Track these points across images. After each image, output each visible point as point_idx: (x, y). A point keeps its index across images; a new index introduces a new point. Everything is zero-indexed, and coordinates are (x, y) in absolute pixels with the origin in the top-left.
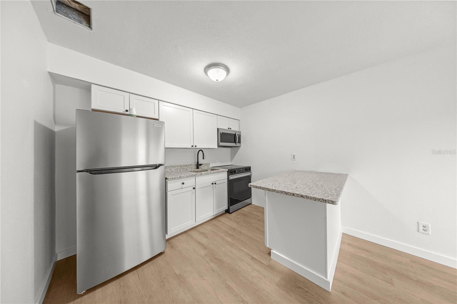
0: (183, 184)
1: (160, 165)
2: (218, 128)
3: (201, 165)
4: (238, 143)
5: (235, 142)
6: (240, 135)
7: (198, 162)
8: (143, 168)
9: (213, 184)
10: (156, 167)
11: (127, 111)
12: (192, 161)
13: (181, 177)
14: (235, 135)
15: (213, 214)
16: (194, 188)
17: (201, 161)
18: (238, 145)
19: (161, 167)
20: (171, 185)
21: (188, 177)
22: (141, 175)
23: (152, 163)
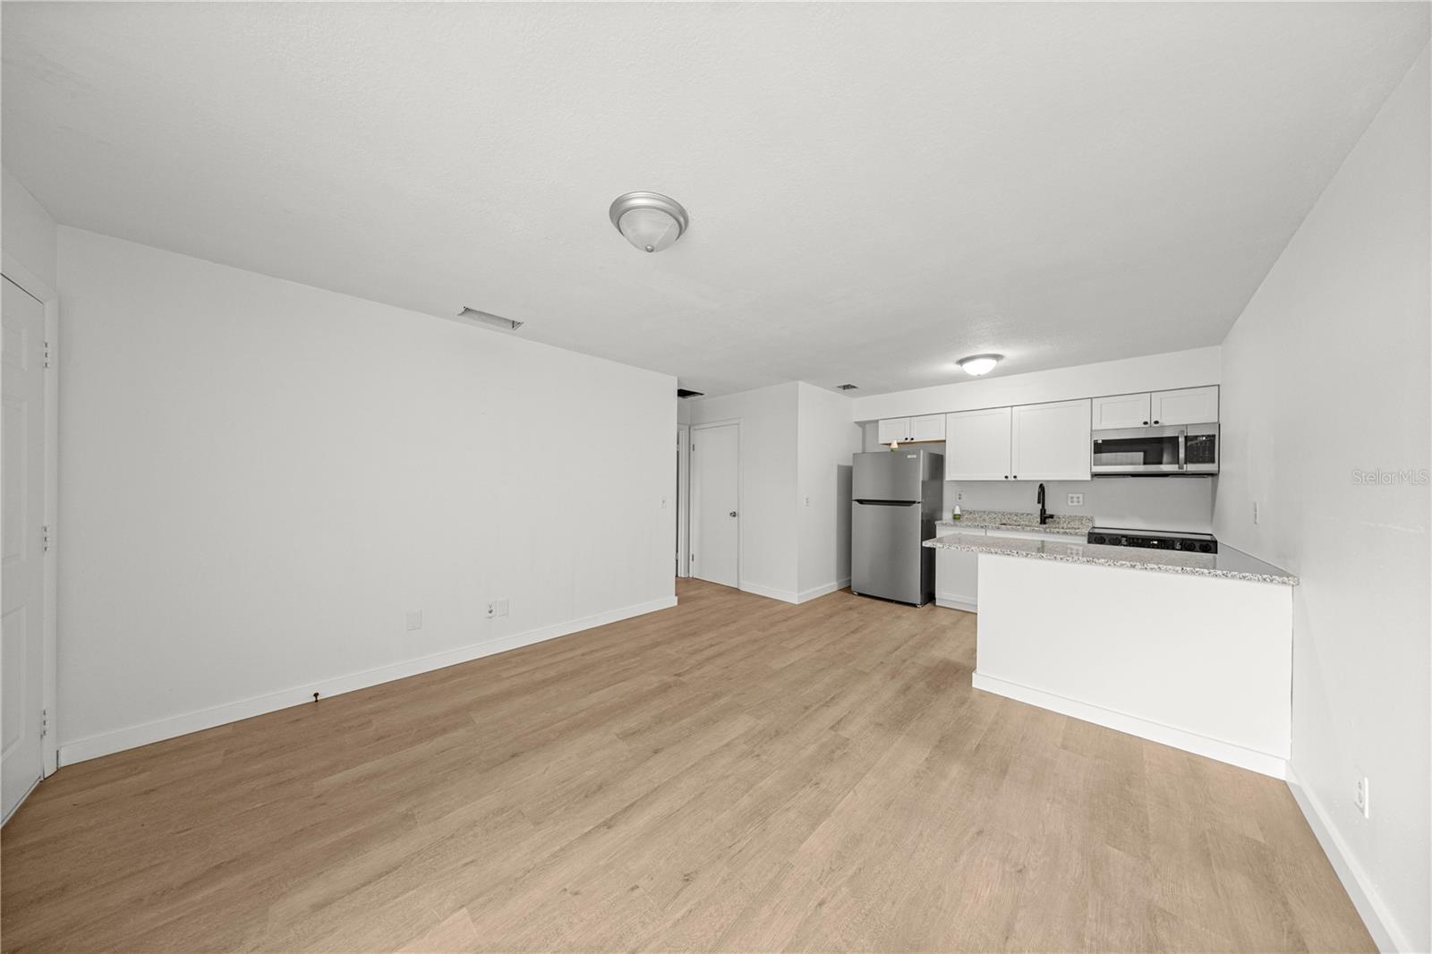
1: (916, 502)
2: (1092, 431)
4: (1190, 461)
5: (1177, 462)
7: (1044, 511)
10: (908, 504)
11: (906, 437)
12: (1026, 507)
17: (1049, 510)
18: (1195, 468)
19: (915, 505)
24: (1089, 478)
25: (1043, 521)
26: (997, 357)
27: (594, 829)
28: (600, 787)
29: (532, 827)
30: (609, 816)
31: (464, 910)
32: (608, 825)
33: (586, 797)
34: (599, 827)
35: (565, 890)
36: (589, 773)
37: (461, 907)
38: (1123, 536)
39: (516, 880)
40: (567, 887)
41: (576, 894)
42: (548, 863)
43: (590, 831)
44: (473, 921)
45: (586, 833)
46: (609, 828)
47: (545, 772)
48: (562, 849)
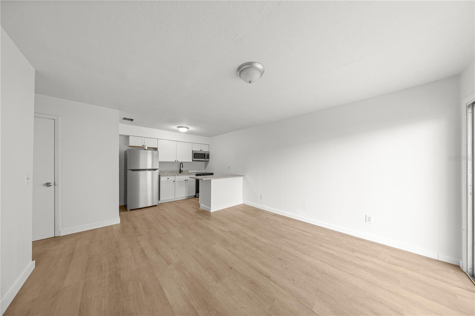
0: (168, 179)
1: (157, 169)
2: (192, 151)
3: (182, 171)
4: (207, 158)
5: (205, 158)
6: (209, 154)
7: (180, 169)
8: (150, 170)
9: (185, 180)
10: (155, 170)
11: (143, 145)
12: (177, 169)
13: (167, 176)
14: (205, 154)
15: (185, 196)
16: (174, 181)
17: (182, 169)
18: (207, 160)
19: (157, 170)
20: (162, 179)
21: (170, 175)
22: (149, 173)
23: (154, 168)
24: (192, 161)
25: (180, 173)
26: (188, 128)
27: (271, 281)
28: (252, 283)
29: (276, 301)
30: (265, 278)
31: (313, 310)
32: (269, 277)
33: (257, 286)
34: (270, 280)
35: (294, 283)
36: (244, 288)
37: (313, 312)
38: (202, 174)
39: (297, 298)
40: (293, 283)
41: (294, 280)
42: (288, 290)
43: (273, 282)
44: (314, 305)
45: (274, 282)
46: (270, 277)
47: (244, 308)
48: (282, 288)
